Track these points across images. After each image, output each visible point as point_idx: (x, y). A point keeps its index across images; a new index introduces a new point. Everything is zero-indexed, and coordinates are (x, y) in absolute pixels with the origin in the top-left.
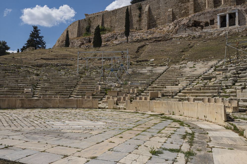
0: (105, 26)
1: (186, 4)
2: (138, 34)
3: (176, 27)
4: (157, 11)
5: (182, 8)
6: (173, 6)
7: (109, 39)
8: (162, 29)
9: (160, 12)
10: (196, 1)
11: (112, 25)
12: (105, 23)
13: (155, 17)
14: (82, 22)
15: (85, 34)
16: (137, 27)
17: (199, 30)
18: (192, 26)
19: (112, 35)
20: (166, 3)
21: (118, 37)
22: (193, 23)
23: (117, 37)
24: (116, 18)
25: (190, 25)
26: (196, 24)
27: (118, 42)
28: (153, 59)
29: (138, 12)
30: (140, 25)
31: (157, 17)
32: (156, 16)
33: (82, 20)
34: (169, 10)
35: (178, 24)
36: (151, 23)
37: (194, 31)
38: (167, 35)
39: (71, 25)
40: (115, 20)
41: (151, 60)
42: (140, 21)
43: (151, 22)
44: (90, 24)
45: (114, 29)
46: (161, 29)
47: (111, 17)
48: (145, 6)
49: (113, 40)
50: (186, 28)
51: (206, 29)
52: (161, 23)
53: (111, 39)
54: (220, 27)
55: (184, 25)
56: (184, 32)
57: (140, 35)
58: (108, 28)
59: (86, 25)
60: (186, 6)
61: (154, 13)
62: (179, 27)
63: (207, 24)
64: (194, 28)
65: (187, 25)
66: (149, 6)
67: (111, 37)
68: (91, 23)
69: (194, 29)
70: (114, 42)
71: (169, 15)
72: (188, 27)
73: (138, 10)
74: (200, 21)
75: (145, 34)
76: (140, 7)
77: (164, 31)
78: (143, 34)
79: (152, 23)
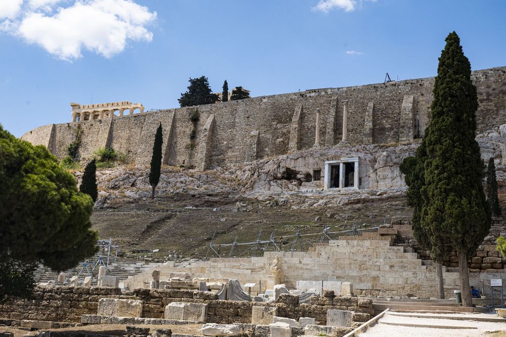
0: (116, 147)
1: (285, 126)
2: (182, 179)
3: (253, 175)
4: (230, 131)
5: (278, 132)
6: (262, 125)
7: (117, 183)
8: (235, 172)
9: (235, 135)
10: (304, 123)
11: (131, 148)
12: (114, 141)
13: (223, 143)
14: (60, 129)
15: (65, 161)
16: (184, 161)
17: (294, 187)
18: (283, 178)
19: (126, 176)
20: (248, 117)
21: (138, 182)
22: (284, 173)
23: (135, 181)
24: (141, 133)
25: (279, 175)
26: (290, 175)
27: (135, 195)
28: (157, 250)
29: (191, 128)
30: (191, 156)
31: (229, 144)
32: (225, 143)
33: (61, 126)
34: (252, 133)
35: (259, 170)
36: (215, 155)
37: (285, 188)
38: (235, 190)
39: (31, 132)
40: (138, 138)
41: (154, 251)
42: (192, 146)
43: (214, 153)
44: (79, 138)
45: (135, 158)
46: (232, 173)
47: (130, 129)
48: (207, 115)
49: (126, 186)
50: (270, 181)
51: (305, 186)
52: (234, 159)
53: (121, 183)
54: (328, 186)
55: (267, 173)
56: (266, 189)
57: (184, 182)
58: (122, 154)
59: (69, 140)
60: (285, 131)
61: (223, 134)
62: (258, 176)
63: (308, 177)
64: (285, 182)
65: (272, 174)
66: (214, 118)
67: (124, 180)
68: (83, 137)
69: (286, 185)
70: (128, 193)
71: (251, 145)
72: (276, 178)
73: (191, 122)
74: (297, 169)
75: (196, 182)
76: (196, 116)
77: (236, 177)
78: (192, 181)
79: (218, 156)
